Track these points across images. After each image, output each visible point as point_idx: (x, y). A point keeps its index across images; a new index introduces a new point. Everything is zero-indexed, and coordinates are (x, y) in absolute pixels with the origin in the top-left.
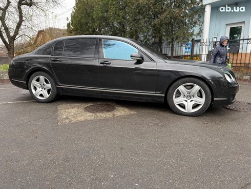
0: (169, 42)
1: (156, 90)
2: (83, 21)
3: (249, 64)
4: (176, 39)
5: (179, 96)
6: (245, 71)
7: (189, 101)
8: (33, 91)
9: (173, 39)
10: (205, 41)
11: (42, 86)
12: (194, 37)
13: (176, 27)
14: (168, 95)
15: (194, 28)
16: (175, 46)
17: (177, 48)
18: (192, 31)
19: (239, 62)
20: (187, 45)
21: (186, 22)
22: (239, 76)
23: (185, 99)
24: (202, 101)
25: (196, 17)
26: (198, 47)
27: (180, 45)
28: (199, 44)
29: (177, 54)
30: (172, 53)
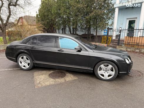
0: (95, 29)
1: (89, 66)
2: (46, 14)
3: (139, 43)
4: (99, 27)
5: (101, 70)
6: (136, 47)
7: (106, 73)
8: (20, 64)
9: (97, 27)
10: (115, 29)
11: (25, 61)
12: (109, 26)
13: (99, 20)
14: (95, 69)
15: (109, 21)
16: (98, 31)
17: (99, 32)
18: (107, 22)
19: (133, 42)
20: (105, 30)
21: (104, 18)
22: (133, 50)
23: (104, 72)
24: (113, 73)
25: (110, 14)
26: (111, 32)
27: (101, 30)
28: (111, 30)
29: (99, 34)
30: (96, 34)
